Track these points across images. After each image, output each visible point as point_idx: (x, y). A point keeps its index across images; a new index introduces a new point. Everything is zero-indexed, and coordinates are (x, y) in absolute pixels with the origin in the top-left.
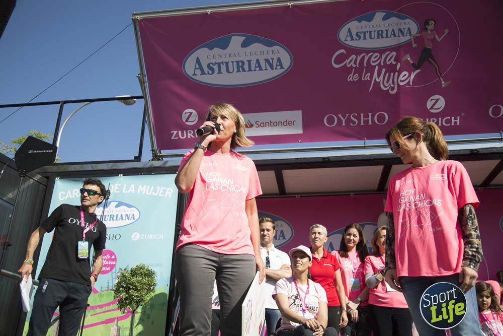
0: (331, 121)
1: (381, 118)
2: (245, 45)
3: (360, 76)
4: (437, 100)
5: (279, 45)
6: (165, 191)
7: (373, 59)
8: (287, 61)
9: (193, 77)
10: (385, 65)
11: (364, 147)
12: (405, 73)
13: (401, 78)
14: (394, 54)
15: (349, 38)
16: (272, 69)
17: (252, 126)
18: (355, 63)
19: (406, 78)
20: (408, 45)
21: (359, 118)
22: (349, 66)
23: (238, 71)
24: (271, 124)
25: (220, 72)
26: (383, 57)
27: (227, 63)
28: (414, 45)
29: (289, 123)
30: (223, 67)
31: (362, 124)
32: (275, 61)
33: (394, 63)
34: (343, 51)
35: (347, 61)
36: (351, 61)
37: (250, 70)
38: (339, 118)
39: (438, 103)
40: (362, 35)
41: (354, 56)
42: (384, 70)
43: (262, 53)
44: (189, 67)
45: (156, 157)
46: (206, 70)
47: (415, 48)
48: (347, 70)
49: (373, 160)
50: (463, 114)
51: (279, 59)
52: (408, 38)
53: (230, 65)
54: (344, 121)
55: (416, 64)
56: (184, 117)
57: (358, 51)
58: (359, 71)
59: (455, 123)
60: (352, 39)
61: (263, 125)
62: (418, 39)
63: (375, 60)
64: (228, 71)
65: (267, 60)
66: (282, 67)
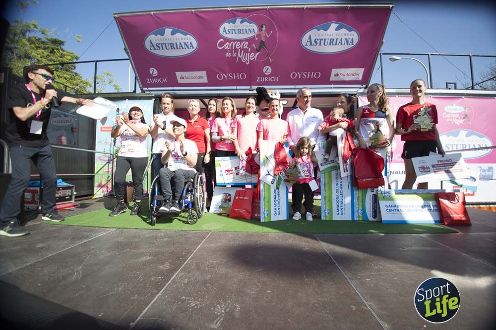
0: (220, 76)
1: (243, 76)
2: (173, 34)
3: (232, 54)
4: (268, 68)
5: (189, 34)
6: (147, 108)
7: (237, 45)
8: (195, 44)
9: (151, 51)
10: (243, 49)
11: (236, 90)
12: (253, 53)
13: (251, 56)
14: (247, 43)
15: (225, 33)
16: (188, 48)
17: (183, 78)
18: (229, 47)
19: (253, 56)
20: (253, 38)
21: (233, 76)
22: (226, 48)
23: (172, 49)
24: (192, 77)
25: (163, 49)
26: (242, 45)
27: (165, 44)
28: (257, 39)
29: (201, 77)
30: (164, 46)
31: (235, 78)
32: (189, 43)
33: (247, 48)
34: (222, 40)
35: (225, 46)
36: (227, 46)
37: (177, 48)
38: (224, 76)
39: (268, 70)
40: (231, 31)
41: (227, 43)
42: (243, 51)
43: (182, 39)
44: (147, 45)
45: (143, 91)
46: (156, 47)
47: (257, 41)
48: (225, 51)
49: (241, 96)
50: (279, 76)
51: (191, 43)
52: (254, 34)
53: (167, 44)
54: (226, 77)
55: (258, 49)
56: (151, 72)
57: (230, 40)
58: (231, 51)
59: (276, 80)
60: (226, 33)
61: (189, 78)
62: (258, 36)
63: (238, 45)
64: (167, 48)
65: (185, 43)
66: (193, 48)
